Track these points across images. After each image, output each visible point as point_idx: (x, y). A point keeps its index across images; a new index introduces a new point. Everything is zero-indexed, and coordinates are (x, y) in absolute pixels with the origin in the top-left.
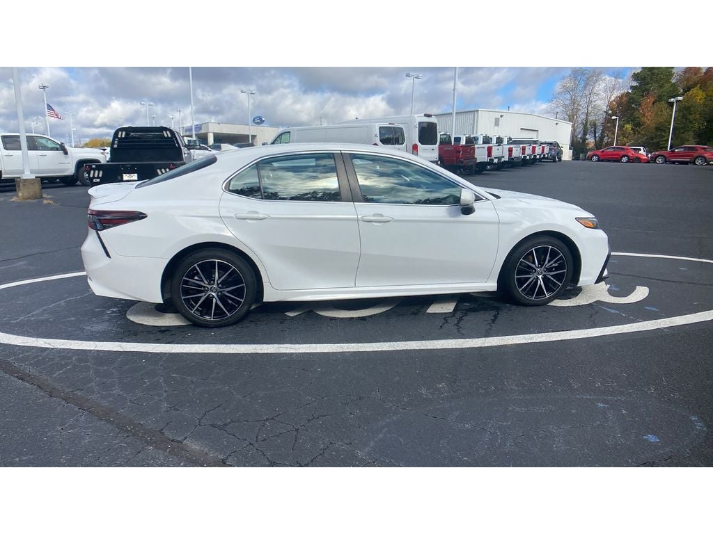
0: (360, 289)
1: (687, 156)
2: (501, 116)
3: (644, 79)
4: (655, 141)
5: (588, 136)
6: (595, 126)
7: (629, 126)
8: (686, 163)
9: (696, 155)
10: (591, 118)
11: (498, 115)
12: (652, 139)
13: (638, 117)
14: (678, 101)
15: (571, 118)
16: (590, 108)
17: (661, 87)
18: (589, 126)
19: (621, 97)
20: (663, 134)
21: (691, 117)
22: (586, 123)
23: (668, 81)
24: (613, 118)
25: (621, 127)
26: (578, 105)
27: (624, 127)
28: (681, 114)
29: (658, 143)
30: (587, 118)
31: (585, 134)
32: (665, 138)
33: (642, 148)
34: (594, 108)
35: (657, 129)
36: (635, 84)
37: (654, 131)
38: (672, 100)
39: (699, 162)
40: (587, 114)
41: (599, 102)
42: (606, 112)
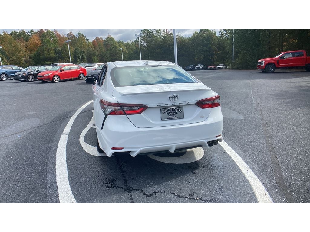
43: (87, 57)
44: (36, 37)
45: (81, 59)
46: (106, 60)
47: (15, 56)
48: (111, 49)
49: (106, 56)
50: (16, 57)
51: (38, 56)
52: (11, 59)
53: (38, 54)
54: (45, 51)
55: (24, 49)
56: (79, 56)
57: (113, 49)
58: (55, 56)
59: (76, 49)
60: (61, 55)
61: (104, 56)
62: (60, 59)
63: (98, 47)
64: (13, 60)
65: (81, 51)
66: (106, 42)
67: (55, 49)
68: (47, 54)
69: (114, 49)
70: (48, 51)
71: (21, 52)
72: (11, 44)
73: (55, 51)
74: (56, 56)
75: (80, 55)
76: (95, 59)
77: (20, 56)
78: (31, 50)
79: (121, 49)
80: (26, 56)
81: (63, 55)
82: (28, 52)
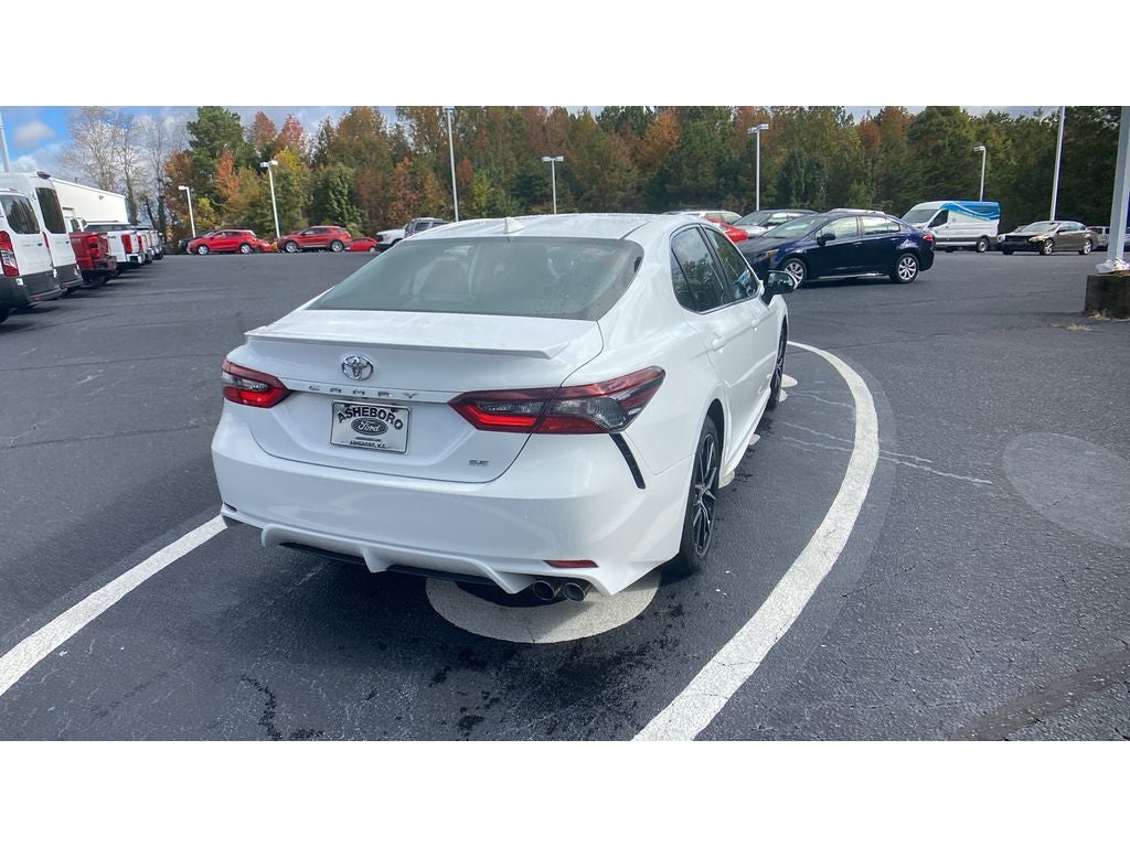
1: (318, 240)
3: (207, 132)
5: (139, 217)
6: (147, 201)
7: (205, 201)
9: (328, 239)
10: (138, 189)
13: (216, 188)
16: (130, 173)
17: (234, 146)
18: (137, 202)
19: (180, 157)
21: (293, 189)
22: (131, 196)
23: (240, 139)
24: (181, 188)
25: (195, 202)
26: (111, 167)
27: (198, 202)
28: (281, 185)
29: (262, 224)
30: (130, 189)
31: (134, 214)
32: (270, 218)
34: (137, 172)
35: (253, 205)
36: (194, 138)
37: (249, 207)
38: (264, 164)
39: (336, 247)
40: (128, 182)
41: (144, 164)
42: (160, 180)
43: (828, 186)
44: (668, 120)
45: (806, 192)
46: (903, 196)
47: (597, 184)
48: (938, 150)
49: (907, 181)
50: (601, 190)
51: (661, 184)
52: (586, 195)
53: (664, 177)
54: (685, 167)
55: (626, 162)
56: (798, 183)
57: (948, 150)
58: (714, 182)
59: (792, 157)
60: (736, 180)
61: (899, 181)
62: (730, 196)
63: (881, 146)
64: (589, 200)
65: (810, 163)
66: (922, 122)
67: (717, 160)
68: (688, 178)
69: (953, 150)
70: (695, 167)
71: (617, 173)
72: (591, 148)
73: (719, 164)
74: (718, 184)
75: (802, 179)
76: (858, 193)
77: (611, 184)
78: (645, 166)
79: (983, 148)
80: (629, 186)
81: (740, 178)
82: (635, 171)
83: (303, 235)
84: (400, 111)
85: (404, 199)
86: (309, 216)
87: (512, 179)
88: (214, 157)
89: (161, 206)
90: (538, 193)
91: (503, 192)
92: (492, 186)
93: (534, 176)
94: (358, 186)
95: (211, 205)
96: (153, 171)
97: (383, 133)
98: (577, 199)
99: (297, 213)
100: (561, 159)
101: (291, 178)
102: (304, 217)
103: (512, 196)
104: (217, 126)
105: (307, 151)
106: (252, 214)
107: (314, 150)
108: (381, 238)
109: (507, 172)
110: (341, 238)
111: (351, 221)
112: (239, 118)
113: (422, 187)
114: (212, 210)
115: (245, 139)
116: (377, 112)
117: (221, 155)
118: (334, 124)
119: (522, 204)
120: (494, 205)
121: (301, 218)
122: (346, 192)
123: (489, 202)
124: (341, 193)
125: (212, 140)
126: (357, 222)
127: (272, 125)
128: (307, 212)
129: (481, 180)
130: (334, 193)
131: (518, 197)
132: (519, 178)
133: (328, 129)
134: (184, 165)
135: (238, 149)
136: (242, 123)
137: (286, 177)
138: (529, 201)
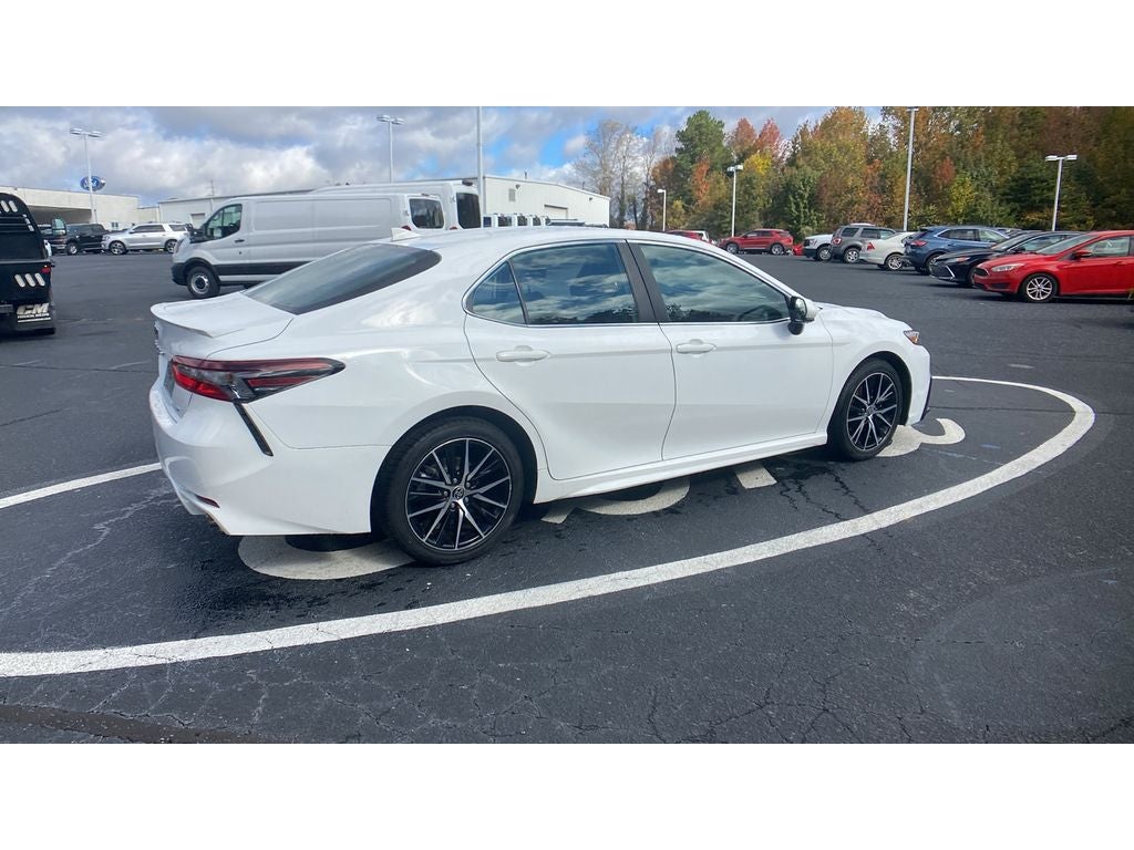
0: (668, 463)
1: (761, 243)
2: (517, 186)
3: (691, 140)
4: (716, 223)
5: (626, 217)
6: (634, 203)
7: (678, 203)
8: (759, 252)
9: (772, 241)
10: (629, 192)
11: (512, 185)
12: (712, 220)
13: (690, 191)
14: (737, 170)
15: (602, 191)
16: (625, 178)
17: (712, 151)
18: (627, 203)
19: (666, 163)
20: (725, 214)
21: (755, 193)
22: (623, 198)
23: (720, 144)
24: (660, 191)
25: (670, 204)
26: (611, 172)
27: (672, 204)
28: (743, 188)
29: (719, 225)
30: (623, 192)
31: (622, 214)
32: (728, 220)
33: (703, 232)
34: (631, 176)
35: (716, 207)
36: (680, 145)
37: (712, 209)
38: (731, 169)
39: (776, 250)
40: (622, 185)
41: (638, 169)
42: (647, 184)
52: (1109, 201)
64: (1113, 206)
83: (746, 237)
84: (887, 111)
85: (868, 204)
86: (765, 219)
87: (1007, 181)
88: (693, 162)
89: (645, 208)
90: (1037, 198)
91: (989, 196)
92: (977, 190)
93: (1036, 179)
94: (821, 190)
95: (683, 206)
96: (644, 176)
97: (865, 133)
98: (1094, 206)
99: (755, 216)
100: (1072, 157)
101: (754, 181)
102: (760, 219)
103: (1001, 201)
104: (701, 134)
105: (780, 155)
106: (713, 216)
107: (788, 153)
108: (807, 243)
109: (1002, 173)
110: (782, 242)
111: (807, 224)
112: (723, 126)
113: (891, 191)
114: (683, 211)
115: (725, 144)
116: (861, 113)
117: (700, 159)
118: (810, 129)
119: (1013, 210)
120: (976, 210)
121: (757, 220)
122: (806, 195)
123: (968, 207)
124: (802, 197)
125: (695, 147)
126: (813, 226)
127: (752, 130)
128: (764, 215)
129: (963, 184)
130: (794, 197)
131: (1008, 201)
132: (1014, 180)
133: (804, 132)
134: (667, 171)
135: (716, 154)
136: (725, 130)
137: (749, 181)
138: (1022, 208)
